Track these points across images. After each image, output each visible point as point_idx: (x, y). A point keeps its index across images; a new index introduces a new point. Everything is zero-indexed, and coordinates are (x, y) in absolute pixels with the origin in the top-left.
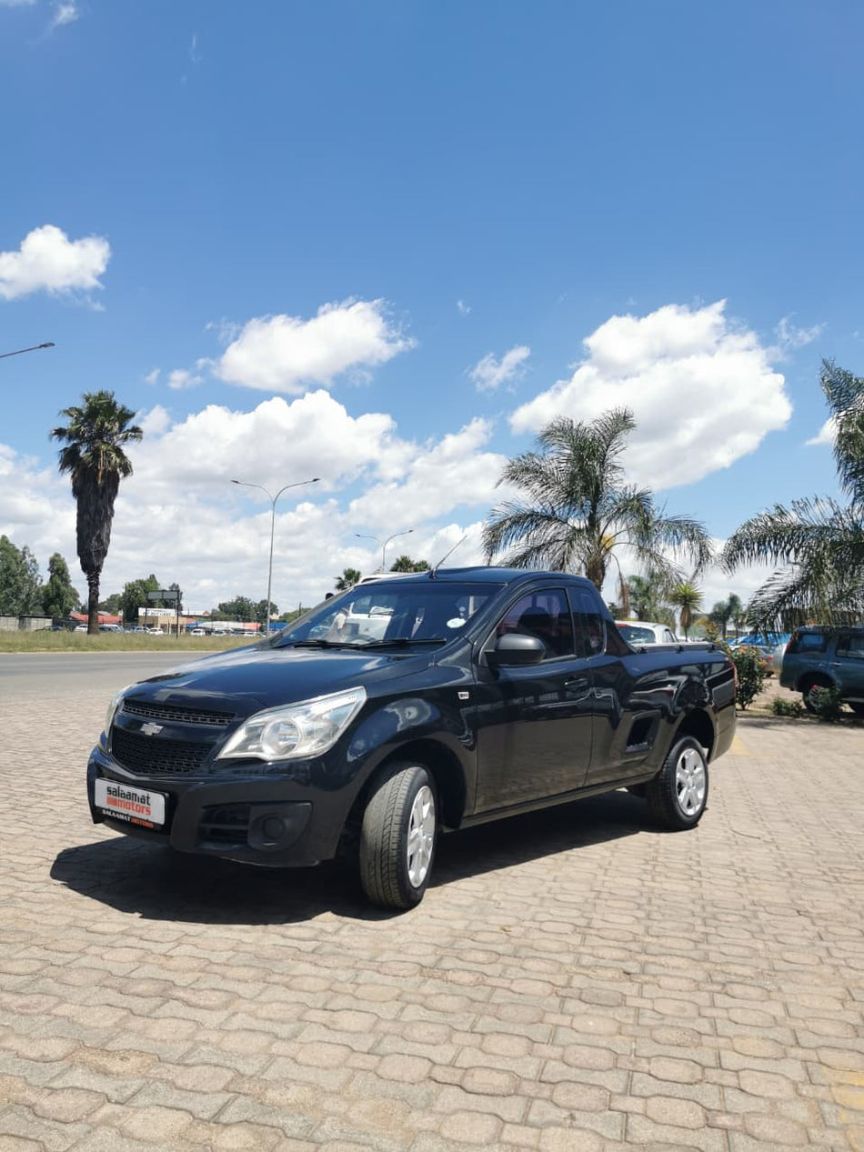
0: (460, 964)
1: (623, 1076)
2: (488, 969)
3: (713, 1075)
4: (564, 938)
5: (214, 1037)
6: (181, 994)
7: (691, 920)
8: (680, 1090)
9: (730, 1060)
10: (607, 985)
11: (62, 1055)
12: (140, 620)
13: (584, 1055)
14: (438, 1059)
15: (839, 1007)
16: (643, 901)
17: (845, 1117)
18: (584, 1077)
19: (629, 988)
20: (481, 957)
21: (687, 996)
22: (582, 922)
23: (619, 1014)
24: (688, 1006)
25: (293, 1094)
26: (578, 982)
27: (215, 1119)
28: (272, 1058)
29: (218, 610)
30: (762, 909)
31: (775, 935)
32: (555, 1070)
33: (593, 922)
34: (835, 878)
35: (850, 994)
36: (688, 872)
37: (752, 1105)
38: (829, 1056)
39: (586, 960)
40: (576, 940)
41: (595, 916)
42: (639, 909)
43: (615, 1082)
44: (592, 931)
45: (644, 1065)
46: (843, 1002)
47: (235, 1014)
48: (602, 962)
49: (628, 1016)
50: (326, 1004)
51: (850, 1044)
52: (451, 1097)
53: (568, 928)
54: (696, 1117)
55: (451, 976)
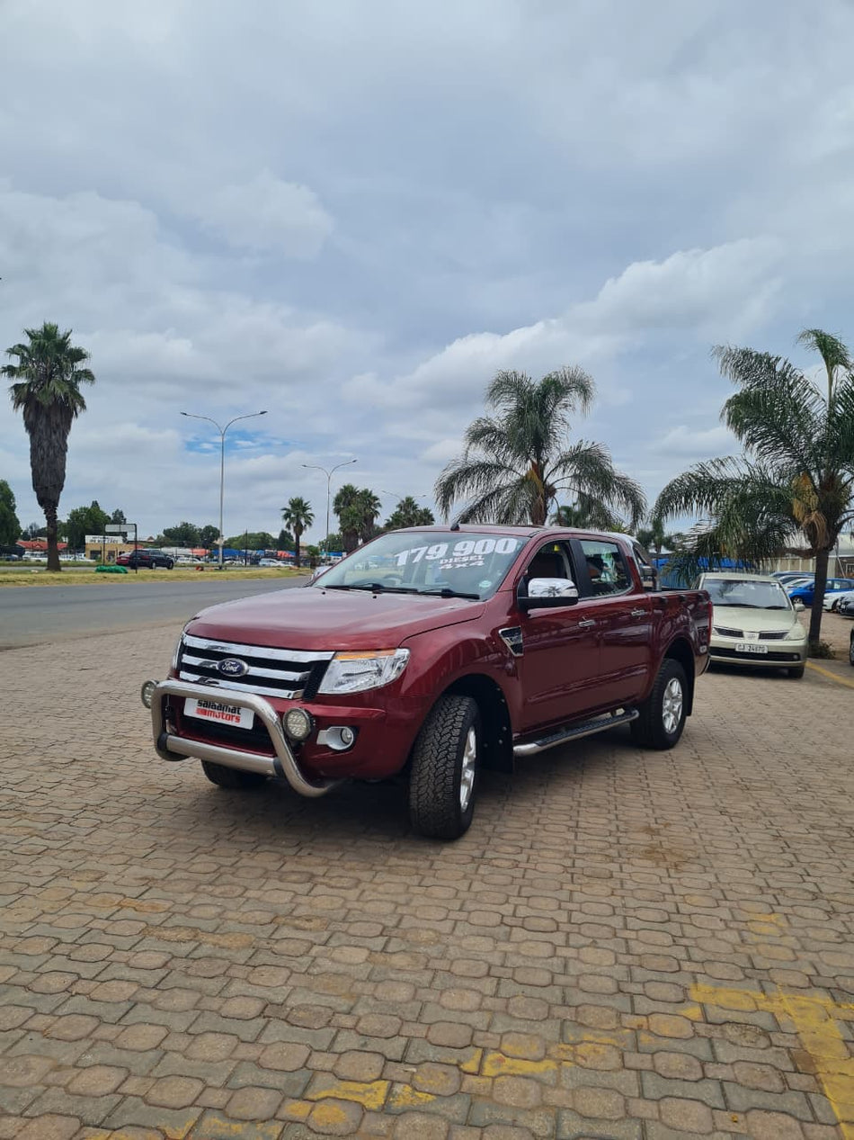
0: (496, 855)
1: (620, 919)
2: (518, 857)
3: (675, 917)
4: (563, 835)
5: (356, 905)
6: (322, 880)
7: (646, 820)
8: (657, 926)
9: (684, 908)
10: (598, 865)
11: (269, 920)
12: (87, 547)
13: (595, 908)
14: (505, 913)
15: (751, 875)
16: (613, 807)
17: (756, 939)
18: (597, 920)
19: (614, 867)
20: (510, 850)
21: (651, 871)
22: (572, 824)
23: (611, 883)
24: (655, 877)
25: (425, 935)
26: (579, 863)
27: (384, 950)
28: (402, 916)
29: (163, 535)
30: (695, 811)
31: (706, 829)
32: (577, 917)
33: (580, 823)
34: (746, 786)
35: (758, 867)
36: (640, 784)
37: (700, 933)
38: (747, 905)
39: (580, 850)
40: (571, 836)
41: (580, 819)
42: (609, 813)
43: (617, 922)
44: (580, 830)
45: (631, 913)
46: (753, 872)
47: (364, 891)
48: (592, 850)
49: (616, 884)
50: (420, 883)
51: (759, 897)
52: (518, 934)
53: (564, 828)
54: (668, 941)
55: (495, 862)
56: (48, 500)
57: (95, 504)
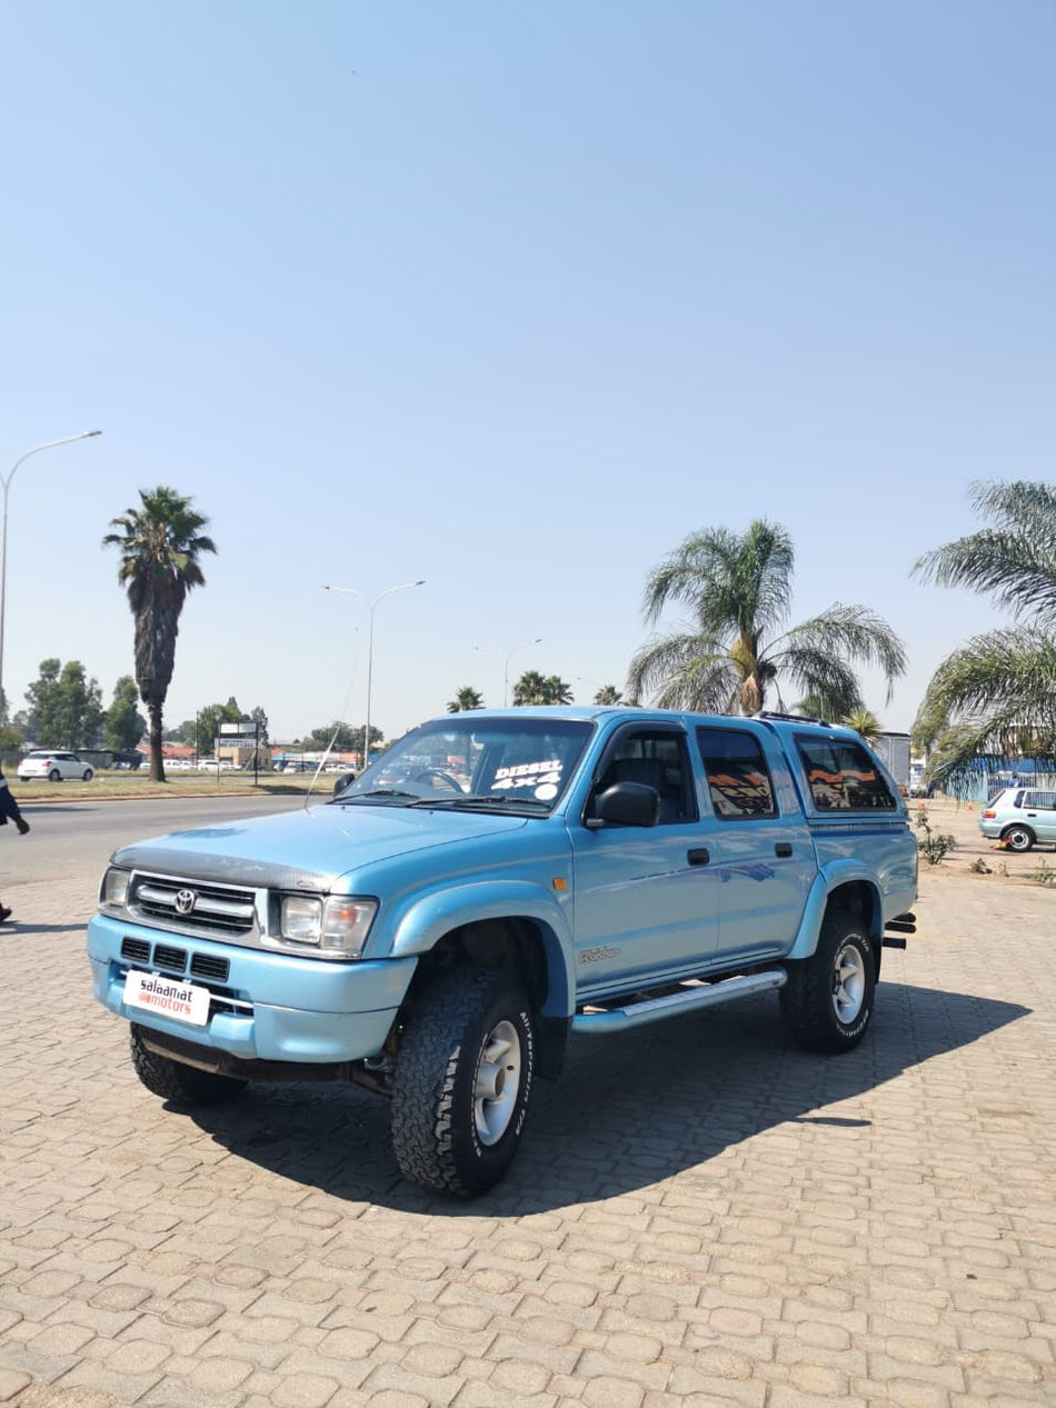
0: (494, 1262)
2: (525, 1269)
6: (160, 1306)
7: (788, 1192)
10: (663, 1290)
12: (216, 752)
19: (688, 1295)
21: (753, 1304)
23: (666, 1333)
24: (752, 1319)
26: (628, 1285)
29: (312, 737)
30: (879, 1173)
31: (884, 1213)
34: (983, 1124)
39: (644, 1253)
40: (641, 1224)
48: (665, 1256)
49: (675, 1335)
55: (481, 1278)
56: (156, 696)
57: (232, 701)
